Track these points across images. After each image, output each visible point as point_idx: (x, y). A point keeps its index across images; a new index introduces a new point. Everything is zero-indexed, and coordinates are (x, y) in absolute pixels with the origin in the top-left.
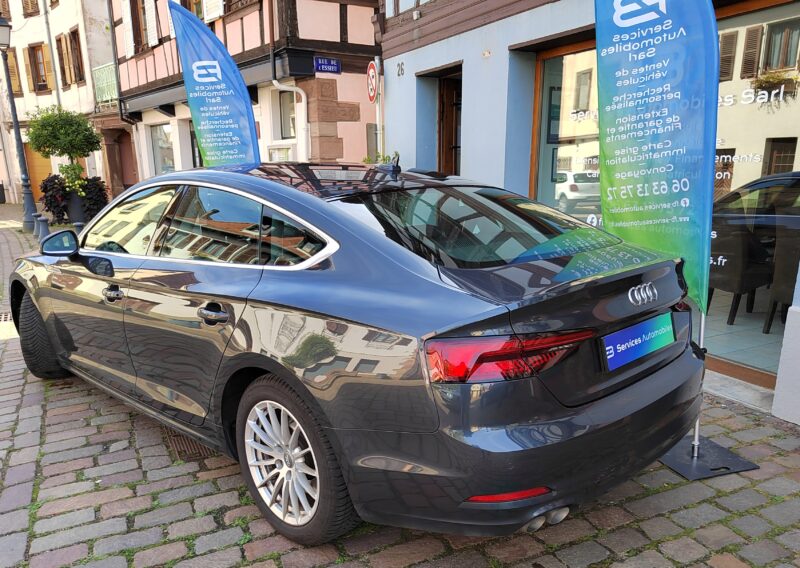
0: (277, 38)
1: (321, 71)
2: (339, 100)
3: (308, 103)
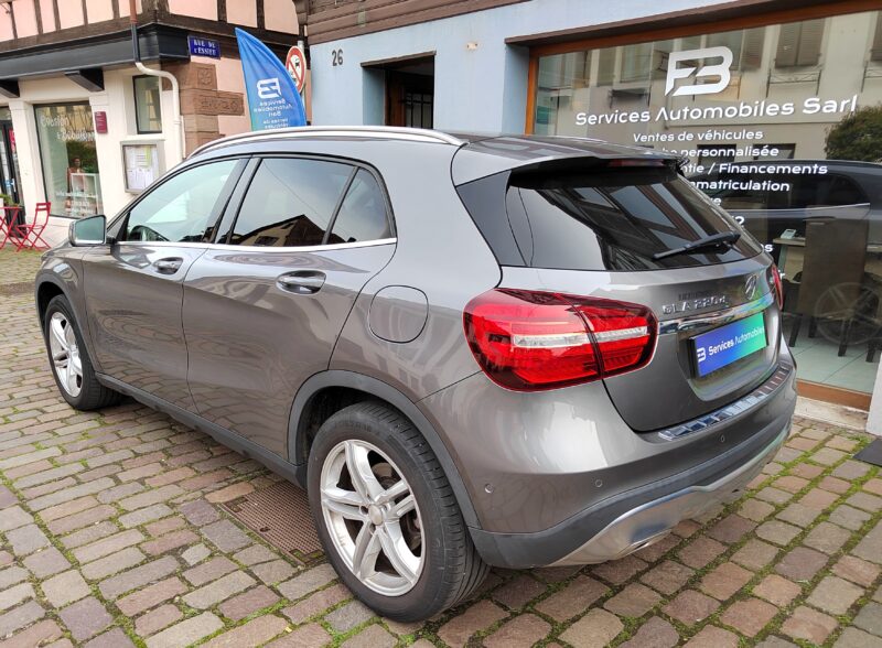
0: (139, 11)
1: (197, 54)
2: (220, 88)
3: (180, 91)
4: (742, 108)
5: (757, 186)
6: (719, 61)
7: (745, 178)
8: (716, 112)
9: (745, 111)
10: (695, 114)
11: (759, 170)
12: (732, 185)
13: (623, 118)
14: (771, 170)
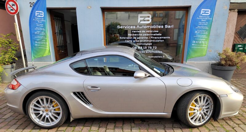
4: (154, 26)
5: (158, 41)
6: (149, 17)
7: (156, 39)
8: (149, 27)
9: (155, 27)
10: (145, 27)
11: (158, 38)
12: (154, 41)
13: (129, 27)
14: (160, 38)
